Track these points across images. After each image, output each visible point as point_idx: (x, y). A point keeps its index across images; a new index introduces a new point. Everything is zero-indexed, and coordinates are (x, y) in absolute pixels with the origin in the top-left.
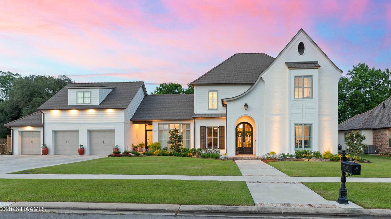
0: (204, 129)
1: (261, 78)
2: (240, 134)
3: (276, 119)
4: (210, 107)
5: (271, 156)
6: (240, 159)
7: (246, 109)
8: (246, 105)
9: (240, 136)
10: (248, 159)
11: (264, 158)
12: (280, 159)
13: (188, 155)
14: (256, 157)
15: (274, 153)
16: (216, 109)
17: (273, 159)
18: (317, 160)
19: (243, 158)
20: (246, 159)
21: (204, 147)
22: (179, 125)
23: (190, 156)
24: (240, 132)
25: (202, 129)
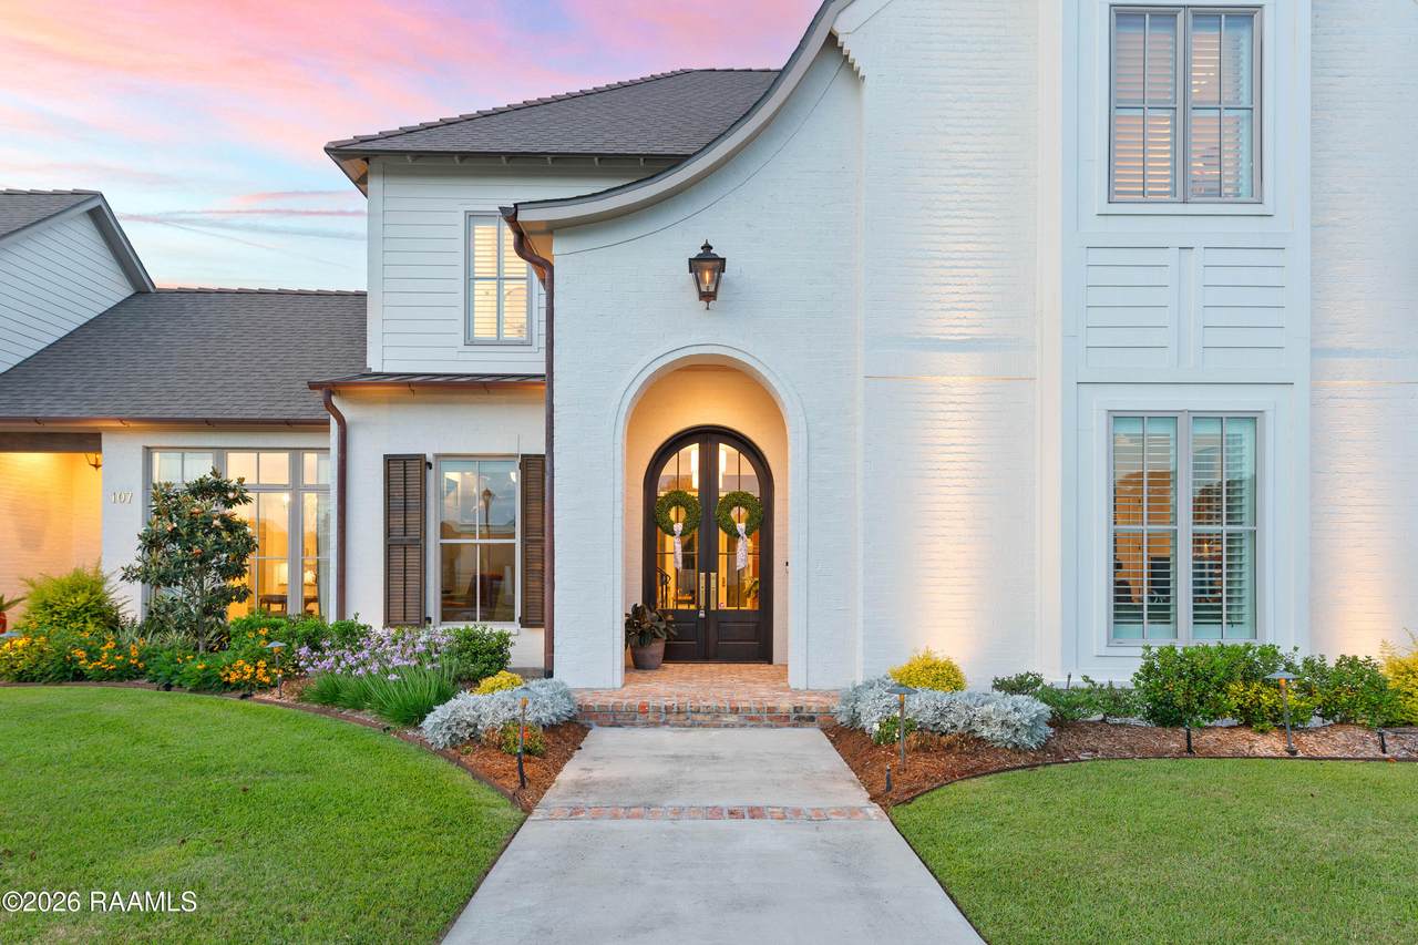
0: (414, 471)
1: (832, 39)
2: (677, 517)
3: (945, 379)
4: (484, 328)
5: (922, 704)
6: (648, 725)
7: (707, 296)
8: (707, 263)
9: (678, 527)
10: (712, 718)
11: (855, 718)
12: (1018, 749)
13: (233, 678)
14: (785, 704)
15: (947, 677)
16: (522, 344)
17: (950, 747)
18: (1374, 751)
19: (668, 710)
20: (699, 717)
21: (413, 613)
22: (285, 456)
23: (246, 689)
24: (678, 498)
25: (397, 471)
